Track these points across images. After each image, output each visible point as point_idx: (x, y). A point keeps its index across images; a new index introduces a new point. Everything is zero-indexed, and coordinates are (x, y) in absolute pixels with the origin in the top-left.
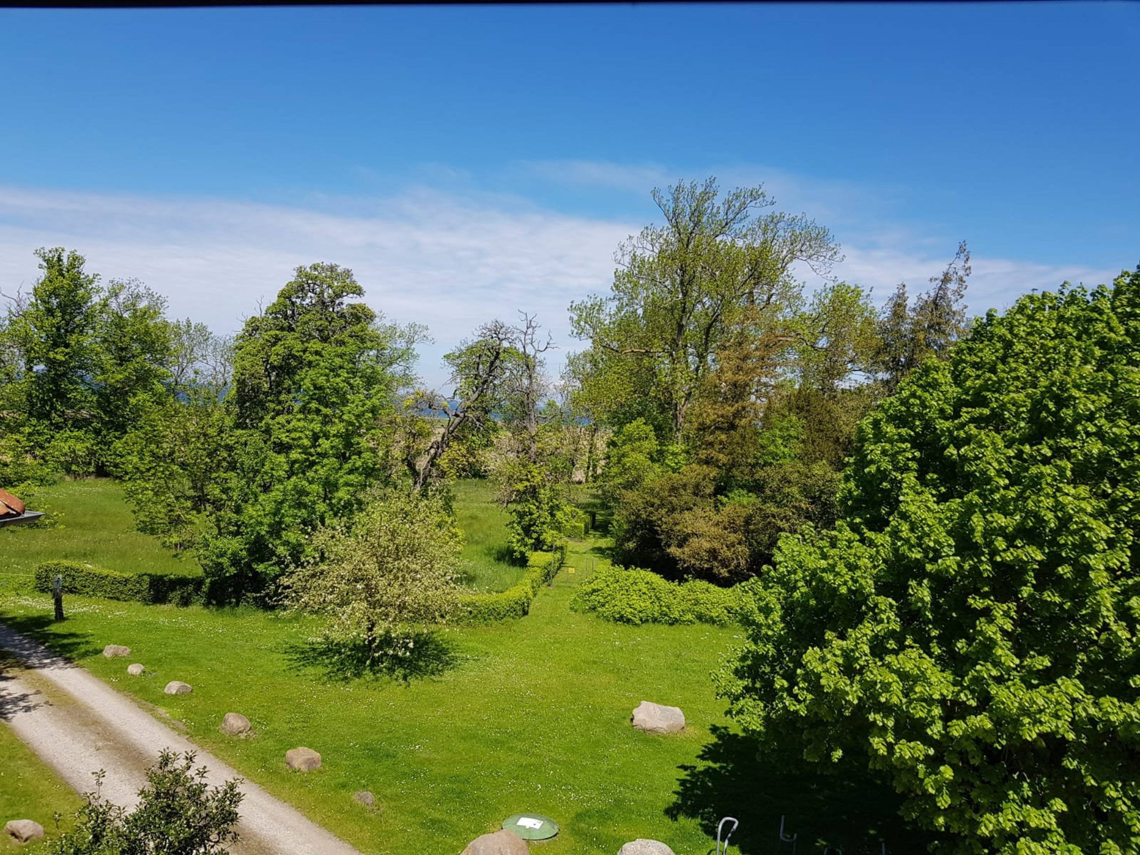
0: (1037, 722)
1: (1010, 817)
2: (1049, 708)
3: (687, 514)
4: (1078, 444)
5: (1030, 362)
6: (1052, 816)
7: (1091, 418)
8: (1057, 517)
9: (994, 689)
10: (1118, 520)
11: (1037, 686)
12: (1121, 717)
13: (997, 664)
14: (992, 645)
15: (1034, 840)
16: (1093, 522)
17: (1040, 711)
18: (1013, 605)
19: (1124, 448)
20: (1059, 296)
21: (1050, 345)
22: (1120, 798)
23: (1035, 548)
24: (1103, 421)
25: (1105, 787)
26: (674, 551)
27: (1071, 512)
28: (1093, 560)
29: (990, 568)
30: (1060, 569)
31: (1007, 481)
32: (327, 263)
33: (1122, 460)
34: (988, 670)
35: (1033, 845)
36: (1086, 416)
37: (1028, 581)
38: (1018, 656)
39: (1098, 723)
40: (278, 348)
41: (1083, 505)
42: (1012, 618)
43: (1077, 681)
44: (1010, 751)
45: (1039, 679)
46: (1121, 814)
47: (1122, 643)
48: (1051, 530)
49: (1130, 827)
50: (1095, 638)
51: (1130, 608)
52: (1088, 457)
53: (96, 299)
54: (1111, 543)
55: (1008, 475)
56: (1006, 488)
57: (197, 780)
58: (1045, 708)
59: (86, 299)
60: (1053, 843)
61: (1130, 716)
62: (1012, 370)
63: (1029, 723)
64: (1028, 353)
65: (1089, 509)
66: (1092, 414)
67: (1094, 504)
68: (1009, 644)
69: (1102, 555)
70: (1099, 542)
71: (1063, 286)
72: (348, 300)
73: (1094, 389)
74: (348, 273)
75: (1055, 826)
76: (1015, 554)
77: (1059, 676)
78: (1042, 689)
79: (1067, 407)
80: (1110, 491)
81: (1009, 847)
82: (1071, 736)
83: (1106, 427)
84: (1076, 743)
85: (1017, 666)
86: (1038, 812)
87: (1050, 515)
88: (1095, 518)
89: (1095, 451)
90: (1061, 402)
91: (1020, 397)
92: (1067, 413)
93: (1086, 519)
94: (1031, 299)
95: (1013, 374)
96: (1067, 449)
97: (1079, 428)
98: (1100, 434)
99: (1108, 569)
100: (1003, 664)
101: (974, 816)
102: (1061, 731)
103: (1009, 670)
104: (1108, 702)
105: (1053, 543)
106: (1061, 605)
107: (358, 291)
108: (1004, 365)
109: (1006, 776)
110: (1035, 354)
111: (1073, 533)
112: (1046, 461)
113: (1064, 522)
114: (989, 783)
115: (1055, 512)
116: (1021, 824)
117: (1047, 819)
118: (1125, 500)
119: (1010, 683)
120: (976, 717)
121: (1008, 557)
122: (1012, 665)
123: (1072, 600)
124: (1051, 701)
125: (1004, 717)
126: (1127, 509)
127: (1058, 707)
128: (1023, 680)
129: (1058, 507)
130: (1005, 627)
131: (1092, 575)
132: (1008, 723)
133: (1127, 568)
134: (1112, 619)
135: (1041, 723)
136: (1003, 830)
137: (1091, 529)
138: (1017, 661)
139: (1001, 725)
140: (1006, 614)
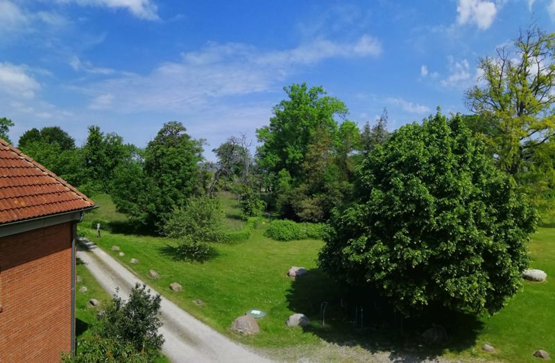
3: (303, 202)
26: (299, 214)
32: (174, 121)
40: (159, 151)
53: (103, 140)
57: (147, 294)
59: (100, 141)
72: (181, 133)
74: (180, 124)
107: (184, 129)
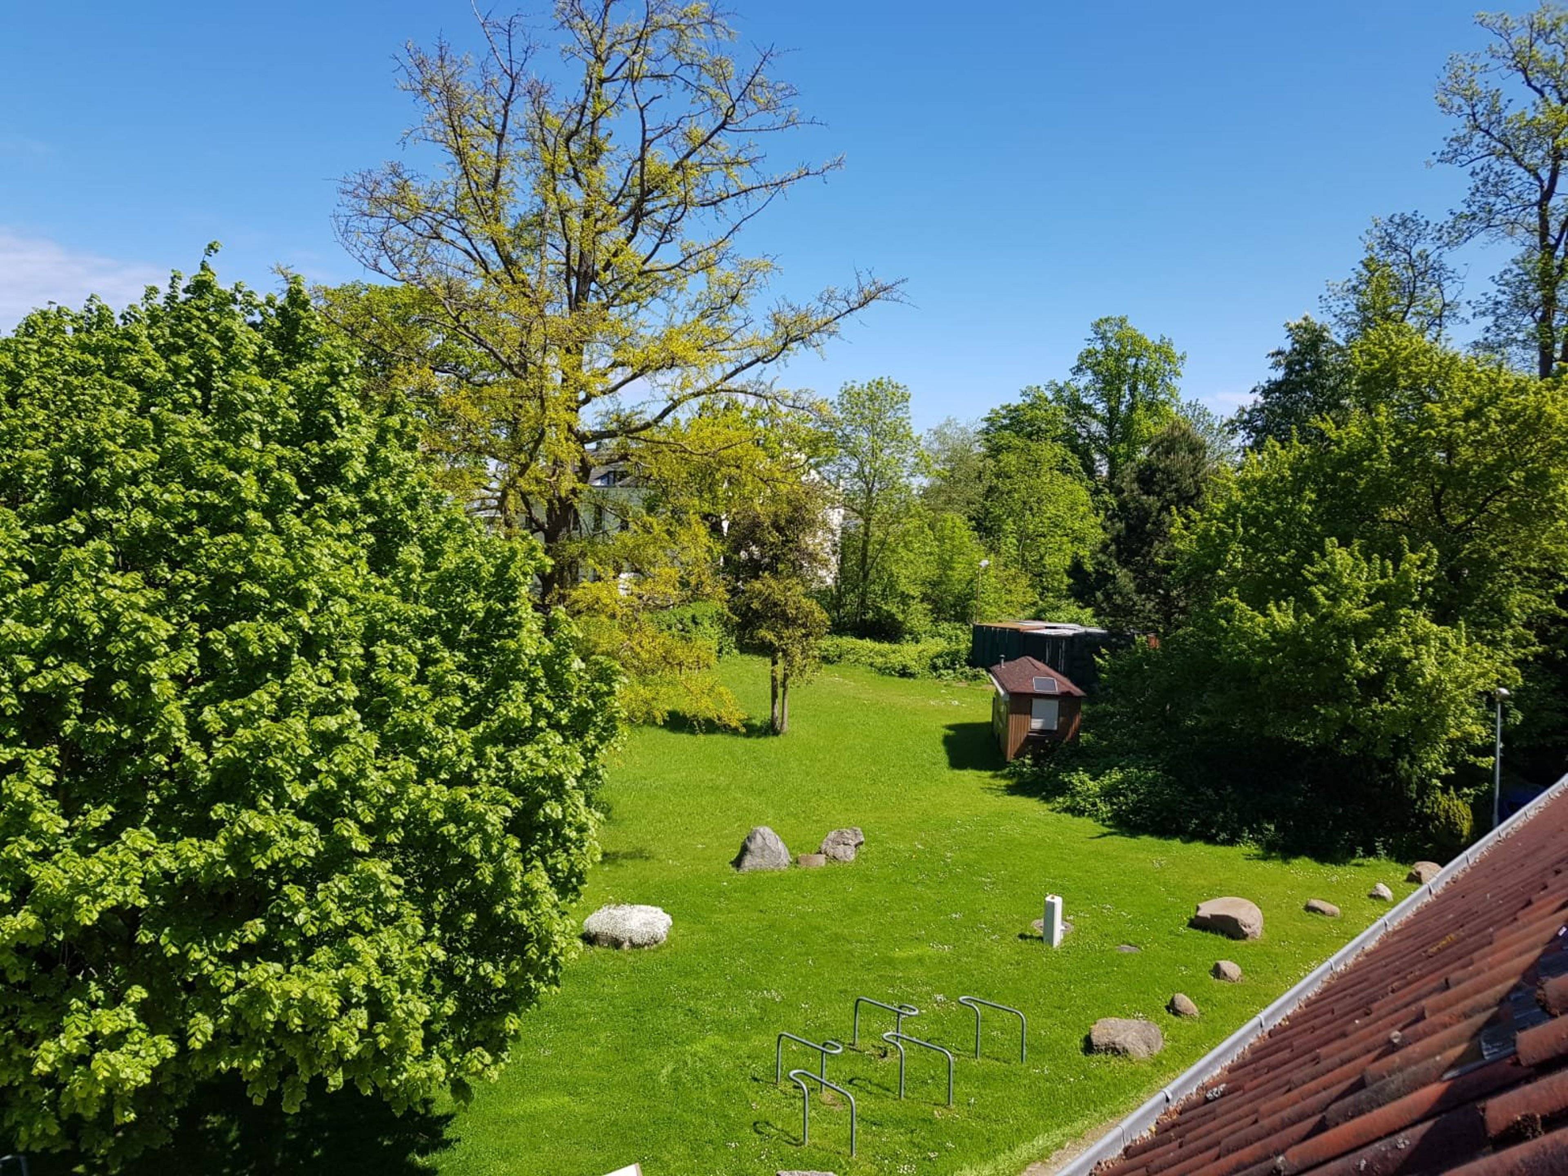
0: (97, 897)
1: (77, 1033)
2: (112, 874)
4: (122, 515)
5: (52, 406)
6: (130, 1010)
7: (134, 480)
8: (101, 618)
9: (34, 871)
10: (180, 613)
11: (96, 850)
12: (202, 861)
13: (36, 835)
14: (27, 810)
15: (111, 1050)
16: (150, 619)
17: (101, 882)
18: (54, 749)
19: (181, 519)
20: (85, 314)
21: (76, 383)
22: (206, 958)
23: (76, 665)
24: (150, 486)
25: (188, 951)
27: (120, 610)
28: (155, 668)
29: (15, 702)
30: (114, 687)
31: (26, 577)
33: (180, 536)
34: (22, 845)
35: (112, 1057)
36: (128, 477)
37: (71, 712)
38: (65, 816)
39: (175, 875)
41: (133, 599)
42: (53, 767)
43: (146, 830)
44: (70, 946)
45: (98, 840)
46: (209, 977)
47: (198, 768)
48: (95, 636)
49: (218, 988)
50: (166, 768)
51: (204, 722)
52: (136, 531)
54: (174, 642)
55: (27, 566)
56: (25, 585)
58: (106, 877)
60: (134, 1044)
61: (211, 855)
62: (27, 415)
63: (87, 902)
64: (47, 392)
65: (142, 603)
66: (136, 474)
67: (149, 595)
68: (55, 803)
69: (164, 660)
70: (157, 644)
71: (90, 300)
73: (134, 442)
75: (134, 1021)
76: (50, 678)
77: (123, 830)
78: (103, 852)
79: (102, 465)
80: (169, 576)
81: (80, 1074)
82: (143, 902)
83: (156, 494)
84: (153, 908)
85: (66, 830)
86: (112, 1013)
87: (91, 617)
88: (152, 614)
89: (145, 524)
90: (91, 460)
91: (38, 454)
92: (101, 474)
93: (139, 616)
94: (44, 315)
95: (28, 422)
96: (108, 525)
97: (121, 493)
98: (147, 503)
99: (173, 677)
100: (46, 833)
101: (25, 1053)
102: (130, 900)
103: (55, 839)
104: (187, 846)
105: (101, 653)
106: (117, 736)
108: (14, 408)
109: (68, 981)
110: (56, 395)
111: (125, 637)
112: (80, 541)
113: (111, 625)
114: (43, 999)
115: (99, 612)
116: (92, 1037)
117: (123, 1017)
118: (187, 585)
119: (57, 857)
120: (15, 915)
121: (41, 683)
122: (59, 831)
123: (132, 725)
124: (115, 866)
125: (53, 904)
126: (189, 597)
127: (125, 870)
128: (76, 847)
129: (101, 605)
130: (43, 781)
131: (155, 688)
132: (60, 911)
133: (197, 672)
134: (185, 741)
135: (104, 897)
136: (69, 1054)
137: (147, 629)
138: (65, 824)
139: (50, 916)
140: (45, 763)
